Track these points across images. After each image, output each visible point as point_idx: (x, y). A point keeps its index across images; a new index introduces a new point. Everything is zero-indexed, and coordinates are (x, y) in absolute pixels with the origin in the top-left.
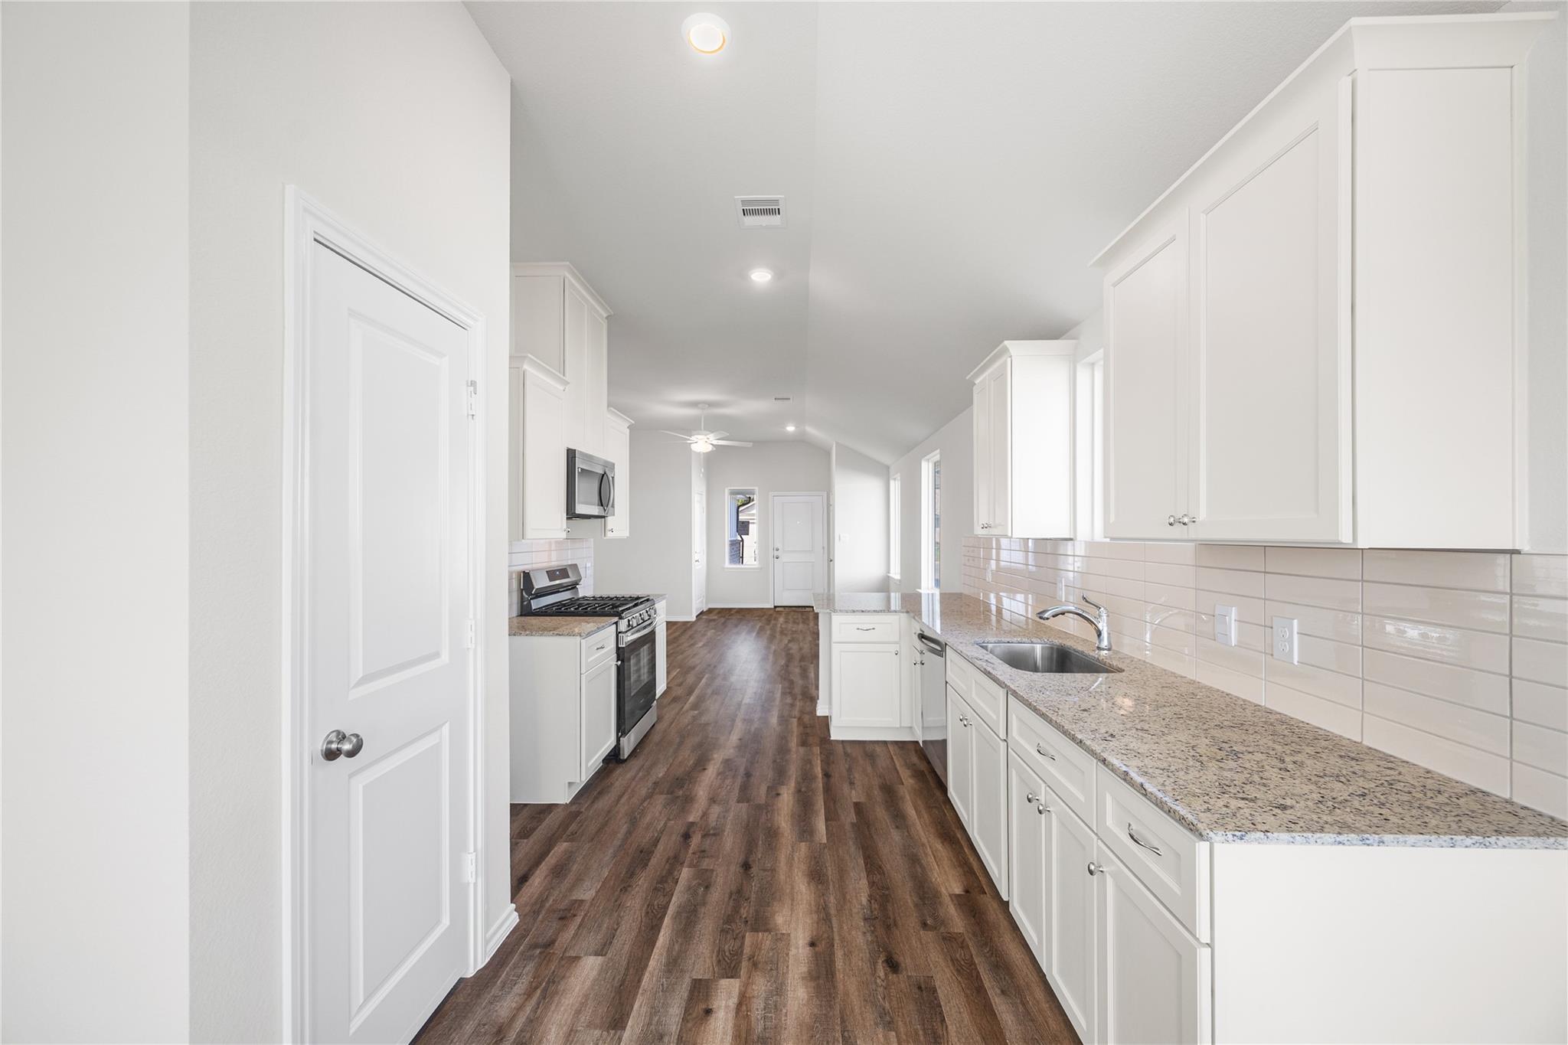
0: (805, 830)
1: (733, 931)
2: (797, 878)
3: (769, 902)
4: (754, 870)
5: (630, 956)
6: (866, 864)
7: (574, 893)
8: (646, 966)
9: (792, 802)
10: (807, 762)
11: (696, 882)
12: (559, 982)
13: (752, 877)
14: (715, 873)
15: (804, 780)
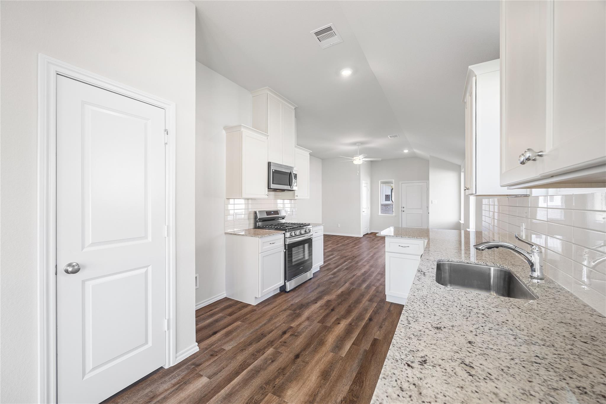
0: (338, 346)
1: (265, 389)
2: (315, 372)
3: (292, 380)
4: (299, 360)
5: (218, 384)
6: (356, 377)
7: (225, 345)
8: (220, 391)
9: (342, 329)
10: (366, 310)
11: (271, 357)
12: (187, 384)
13: (295, 363)
14: (282, 355)
15: (357, 319)
